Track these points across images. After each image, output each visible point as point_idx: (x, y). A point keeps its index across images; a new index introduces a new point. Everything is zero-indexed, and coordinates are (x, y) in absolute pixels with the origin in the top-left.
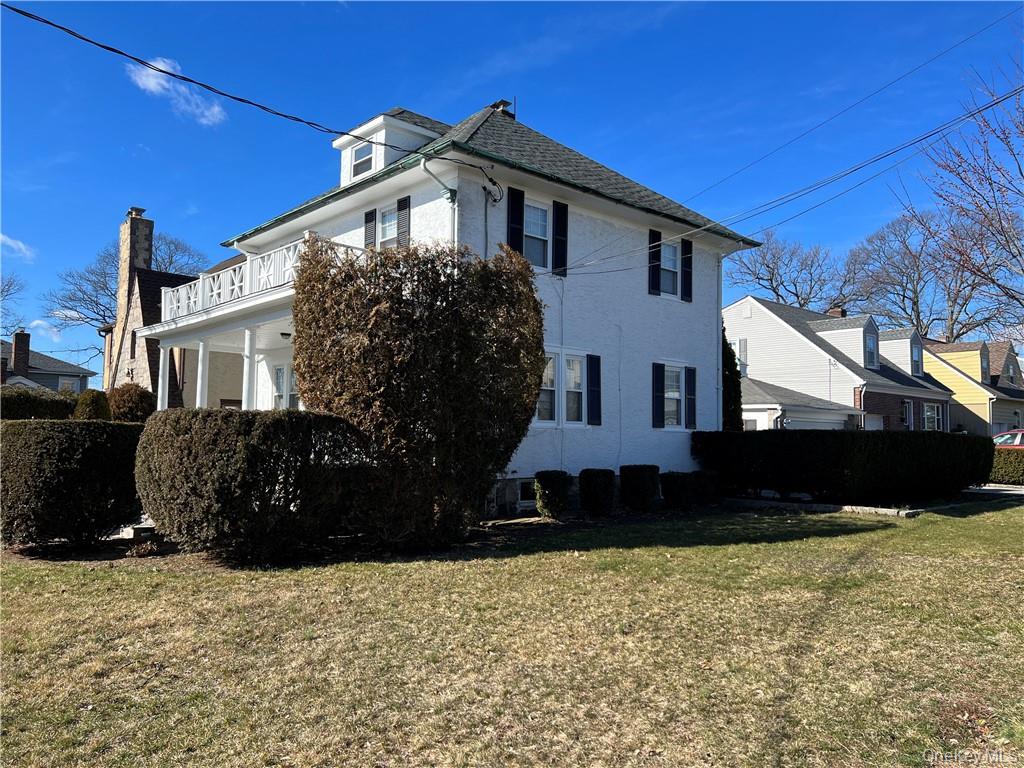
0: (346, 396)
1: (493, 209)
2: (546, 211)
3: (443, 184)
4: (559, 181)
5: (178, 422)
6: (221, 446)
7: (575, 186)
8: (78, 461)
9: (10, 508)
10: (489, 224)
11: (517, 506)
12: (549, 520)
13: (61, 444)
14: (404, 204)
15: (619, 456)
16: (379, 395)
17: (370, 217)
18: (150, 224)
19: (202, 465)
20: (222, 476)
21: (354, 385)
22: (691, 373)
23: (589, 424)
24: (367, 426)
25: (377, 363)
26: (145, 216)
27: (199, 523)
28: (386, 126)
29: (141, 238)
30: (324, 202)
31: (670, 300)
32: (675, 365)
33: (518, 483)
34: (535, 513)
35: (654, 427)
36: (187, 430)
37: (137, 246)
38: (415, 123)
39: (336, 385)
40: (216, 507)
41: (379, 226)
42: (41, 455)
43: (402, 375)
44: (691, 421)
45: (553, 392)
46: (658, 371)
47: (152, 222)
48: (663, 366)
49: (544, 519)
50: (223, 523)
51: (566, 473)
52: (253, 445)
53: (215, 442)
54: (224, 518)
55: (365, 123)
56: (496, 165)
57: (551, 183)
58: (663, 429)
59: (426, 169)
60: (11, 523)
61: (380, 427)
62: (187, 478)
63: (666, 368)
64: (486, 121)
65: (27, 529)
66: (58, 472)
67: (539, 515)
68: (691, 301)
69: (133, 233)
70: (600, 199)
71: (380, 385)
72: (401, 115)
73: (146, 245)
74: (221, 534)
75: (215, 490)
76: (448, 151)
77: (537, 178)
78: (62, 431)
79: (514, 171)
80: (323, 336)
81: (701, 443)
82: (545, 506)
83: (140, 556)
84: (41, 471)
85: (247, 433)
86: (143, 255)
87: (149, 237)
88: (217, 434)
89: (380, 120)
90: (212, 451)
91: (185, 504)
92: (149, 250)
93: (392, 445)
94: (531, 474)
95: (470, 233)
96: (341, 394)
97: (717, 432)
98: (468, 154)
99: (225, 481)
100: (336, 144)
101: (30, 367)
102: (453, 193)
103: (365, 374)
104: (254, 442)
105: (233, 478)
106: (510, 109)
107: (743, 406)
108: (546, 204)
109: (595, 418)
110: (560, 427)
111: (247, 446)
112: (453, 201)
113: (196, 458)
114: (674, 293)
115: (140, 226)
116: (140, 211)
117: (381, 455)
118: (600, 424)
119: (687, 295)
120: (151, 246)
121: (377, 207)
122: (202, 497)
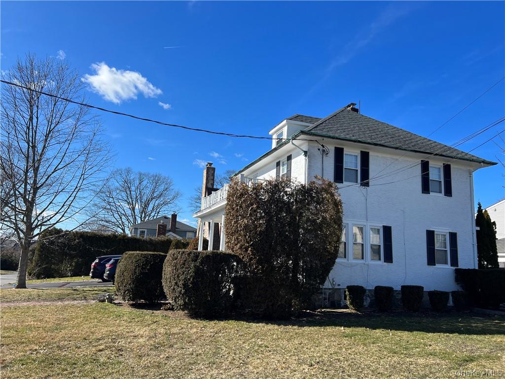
0: (238, 246)
1: (326, 157)
2: (357, 156)
3: (301, 149)
4: (360, 142)
5: (174, 255)
6: (187, 266)
7: (369, 143)
8: (148, 270)
9: (125, 286)
10: (324, 165)
11: (342, 303)
12: (354, 311)
13: (143, 262)
14: (289, 158)
15: (405, 280)
16: (251, 245)
17: (278, 164)
18: (214, 169)
19: (179, 273)
20: (185, 278)
21: (241, 241)
22: (453, 236)
23: (385, 262)
24: (246, 259)
25: (251, 231)
26: (212, 166)
27: (178, 297)
28: (288, 124)
29: (210, 175)
30: (260, 159)
31: (437, 197)
32: (442, 231)
33: (342, 291)
34: (346, 307)
35: (428, 264)
36: (176, 259)
37: (209, 178)
38: (302, 121)
39: (235, 240)
40: (183, 291)
41: (281, 168)
42: (136, 267)
43: (260, 237)
44: (454, 262)
45: (363, 245)
46: (430, 235)
47: (215, 168)
48: (433, 232)
49: (350, 310)
50: (186, 298)
51: (363, 287)
52: (197, 266)
53: (184, 264)
54: (186, 296)
55: (280, 123)
56: (325, 139)
57: (356, 143)
58: (434, 267)
59: (293, 143)
60: (125, 292)
61: (251, 259)
62: (174, 278)
63: (435, 233)
64: (335, 115)
65: (130, 295)
66: (141, 273)
67: (348, 308)
68: (451, 196)
69: (207, 173)
70: (385, 148)
71: (251, 241)
72: (297, 118)
73: (212, 178)
74: (185, 303)
75: (182, 284)
76: (300, 135)
77: (348, 142)
78: (144, 257)
79: (334, 140)
80: (232, 220)
81: (461, 275)
82: (351, 304)
83: (166, 310)
84: (135, 273)
85: (196, 261)
86: (211, 182)
87: (213, 175)
88: (185, 261)
89: (285, 122)
90: (183, 267)
91: (174, 289)
92: (213, 180)
93: (256, 268)
94: (345, 287)
95: (314, 170)
96: (237, 245)
97: (474, 270)
98: (310, 135)
99: (186, 280)
100: (270, 133)
101: (177, 228)
102: (306, 153)
103: (245, 236)
104: (198, 264)
105: (189, 279)
106: (356, 107)
107: (499, 254)
108: (357, 153)
109: (389, 258)
110: (367, 263)
111: (195, 266)
112: (306, 156)
113: (178, 270)
114: (440, 192)
115: (210, 170)
116: (211, 164)
117: (252, 272)
118: (392, 262)
119: (448, 192)
120: (214, 178)
121: (281, 159)
122: (178, 286)
